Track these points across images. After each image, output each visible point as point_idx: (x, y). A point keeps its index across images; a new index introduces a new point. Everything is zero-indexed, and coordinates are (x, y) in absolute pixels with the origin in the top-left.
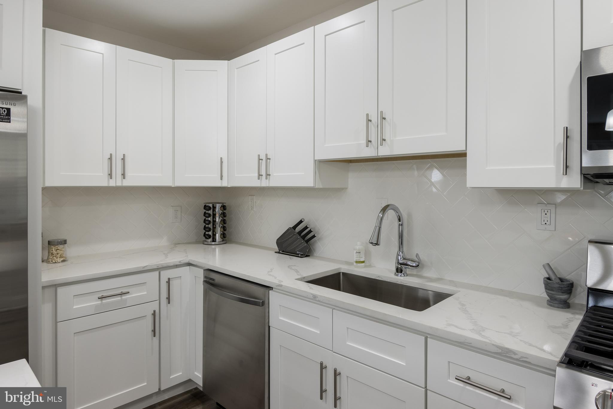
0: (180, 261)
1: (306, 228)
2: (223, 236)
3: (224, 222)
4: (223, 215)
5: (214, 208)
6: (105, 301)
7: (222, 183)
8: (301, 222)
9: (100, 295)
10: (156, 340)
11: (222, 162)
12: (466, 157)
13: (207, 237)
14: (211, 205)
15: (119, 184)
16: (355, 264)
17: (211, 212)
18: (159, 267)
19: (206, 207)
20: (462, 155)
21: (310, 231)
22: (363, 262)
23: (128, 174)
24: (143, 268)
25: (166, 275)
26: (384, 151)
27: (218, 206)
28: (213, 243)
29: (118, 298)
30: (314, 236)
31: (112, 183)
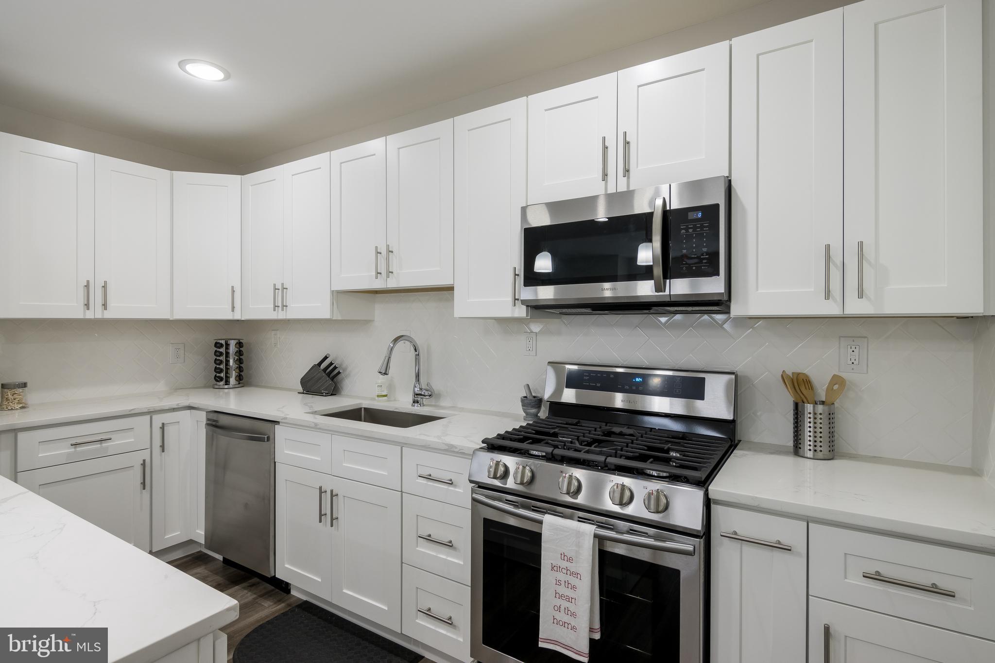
0: (178, 404)
1: (331, 364)
2: (240, 378)
3: (240, 361)
4: (240, 353)
5: (227, 345)
6: (79, 449)
7: (233, 316)
8: (326, 358)
9: (74, 442)
10: (146, 494)
11: (233, 291)
12: (454, 290)
13: (218, 379)
14: (223, 342)
15: (99, 316)
16: (377, 398)
17: (223, 350)
18: (151, 410)
19: (218, 345)
20: (451, 289)
21: (335, 368)
22: (386, 396)
23: (111, 304)
24: (130, 411)
25: (158, 419)
26: (392, 284)
27: (232, 344)
28: (226, 387)
29: (97, 446)
30: (339, 373)
31: (89, 315)
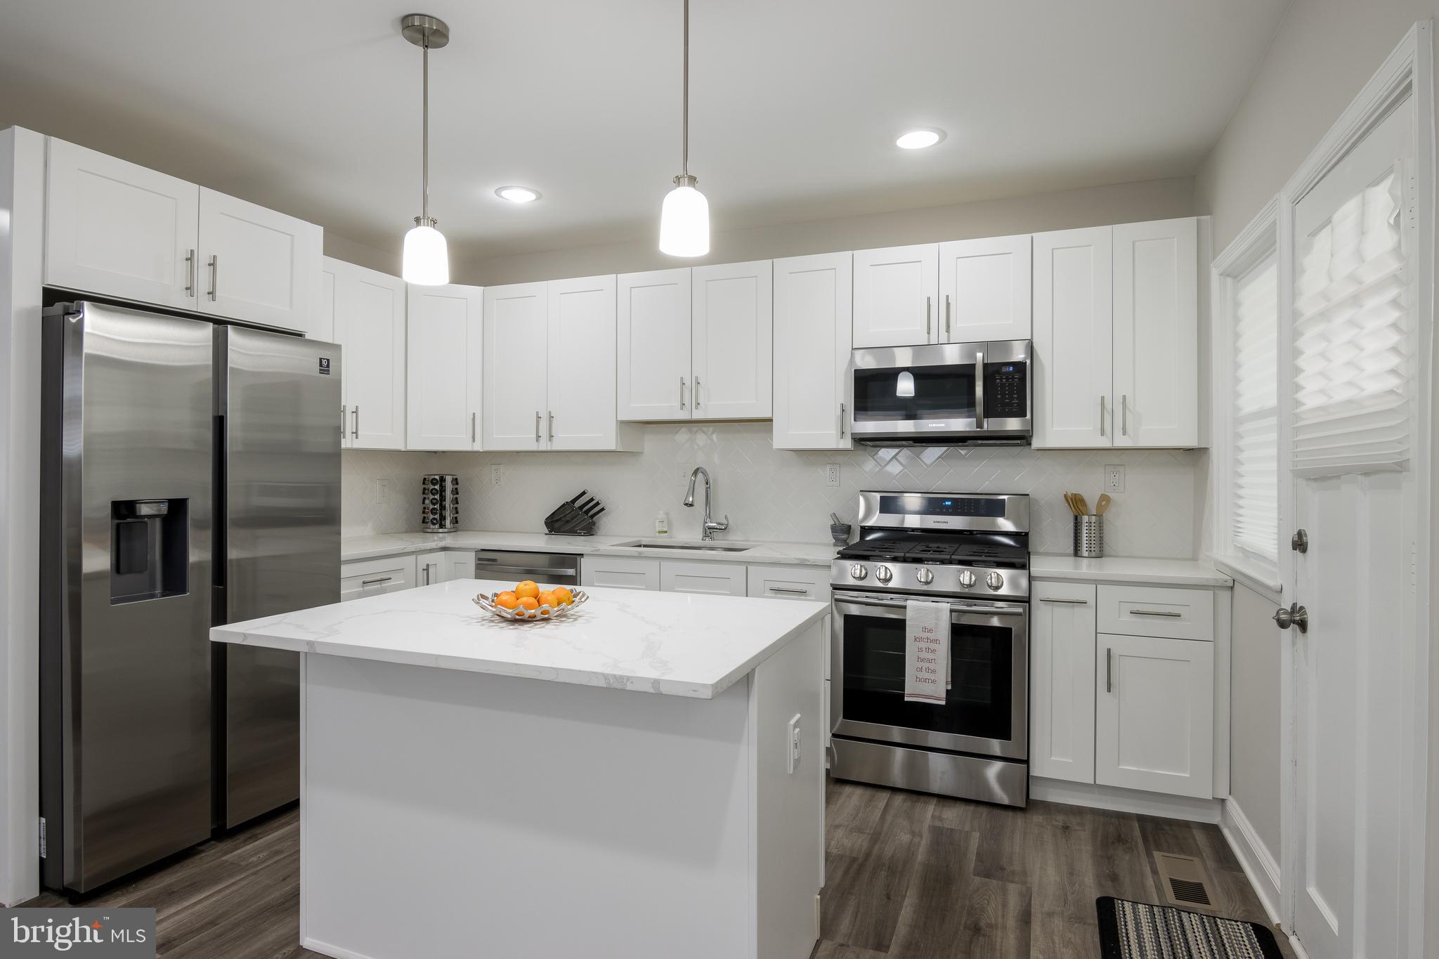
1: (592, 500)
2: (455, 521)
3: (456, 501)
4: (455, 491)
5: (442, 481)
7: (473, 446)
8: (584, 493)
9: (363, 580)
11: (474, 419)
12: (773, 422)
13: (433, 521)
14: (437, 477)
15: (349, 445)
16: (657, 534)
17: (437, 487)
18: (415, 551)
19: (432, 481)
20: (770, 420)
21: (598, 504)
22: (666, 532)
23: (361, 433)
24: (403, 550)
26: (698, 415)
27: (449, 479)
28: (441, 530)
30: (603, 509)
31: (344, 444)
